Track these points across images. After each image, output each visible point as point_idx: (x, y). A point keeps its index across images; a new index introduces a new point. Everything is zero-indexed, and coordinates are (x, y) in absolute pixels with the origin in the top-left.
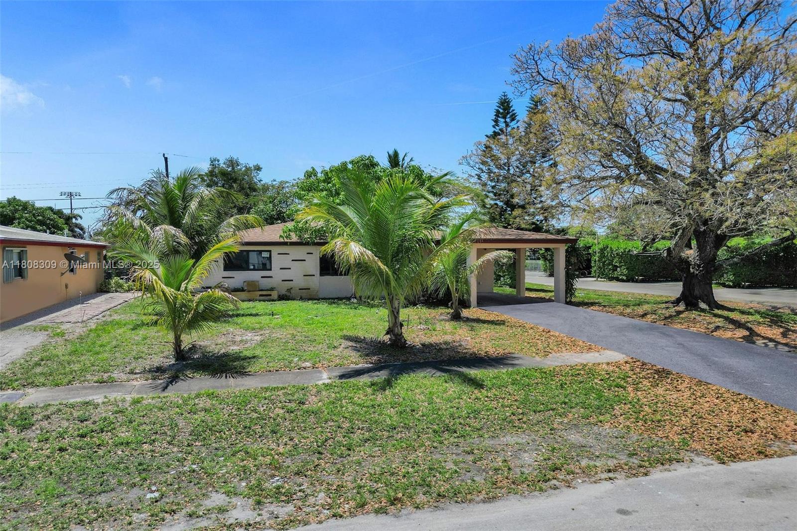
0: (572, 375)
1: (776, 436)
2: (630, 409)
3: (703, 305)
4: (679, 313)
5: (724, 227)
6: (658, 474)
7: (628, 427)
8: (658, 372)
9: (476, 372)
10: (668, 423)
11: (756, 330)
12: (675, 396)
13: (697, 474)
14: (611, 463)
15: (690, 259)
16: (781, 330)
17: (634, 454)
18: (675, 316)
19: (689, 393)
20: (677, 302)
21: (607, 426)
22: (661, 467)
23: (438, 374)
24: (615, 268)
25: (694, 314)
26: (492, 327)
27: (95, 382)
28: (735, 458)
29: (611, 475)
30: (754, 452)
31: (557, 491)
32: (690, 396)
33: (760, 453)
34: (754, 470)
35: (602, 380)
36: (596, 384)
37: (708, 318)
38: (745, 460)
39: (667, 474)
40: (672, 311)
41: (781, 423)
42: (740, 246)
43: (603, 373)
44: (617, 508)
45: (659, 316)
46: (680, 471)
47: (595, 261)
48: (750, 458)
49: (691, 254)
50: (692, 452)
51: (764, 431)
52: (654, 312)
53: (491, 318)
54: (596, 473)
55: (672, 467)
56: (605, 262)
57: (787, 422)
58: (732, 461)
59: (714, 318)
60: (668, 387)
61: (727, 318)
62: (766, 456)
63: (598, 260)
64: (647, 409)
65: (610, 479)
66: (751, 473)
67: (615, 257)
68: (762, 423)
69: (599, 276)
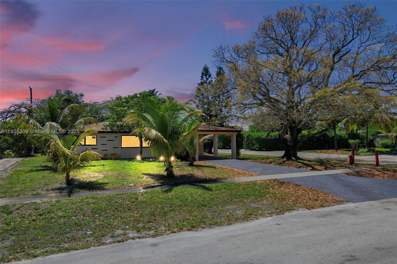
0: (247, 185)
1: (326, 201)
2: (272, 195)
3: (293, 158)
4: (284, 161)
5: (300, 125)
6: (287, 214)
7: (273, 201)
8: (280, 183)
9: (208, 185)
10: (287, 199)
11: (315, 167)
12: (288, 191)
13: (301, 213)
14: (270, 212)
15: (288, 139)
16: (324, 167)
17: (277, 209)
18: (283, 163)
19: (293, 189)
20: (283, 157)
21: (265, 201)
22: (288, 212)
23: (192, 186)
24: (254, 145)
25: (290, 162)
26: (209, 168)
27: (31, 195)
28: (313, 208)
29: (271, 215)
30: (319, 206)
31: (253, 221)
32: (294, 190)
33: (321, 206)
34: (320, 211)
35: (259, 186)
36: (257, 188)
37: (296, 163)
38: (316, 208)
39: (290, 214)
40: (281, 161)
41: (327, 197)
42: (305, 134)
43: (259, 184)
44: (275, 223)
45: (276, 163)
46: (295, 212)
48: (318, 208)
49: (288, 136)
50: (298, 207)
51: (322, 200)
52: (274, 161)
53: (206, 165)
54: (265, 215)
55: (292, 212)
56: (249, 142)
57: (329, 197)
58: (312, 209)
59: (298, 163)
60: (285, 187)
61: (303, 163)
62: (323, 207)
63: (246, 141)
64: (278, 195)
65: (271, 216)
66: (319, 212)
67: (253, 140)
68: (321, 197)
69: (246, 148)
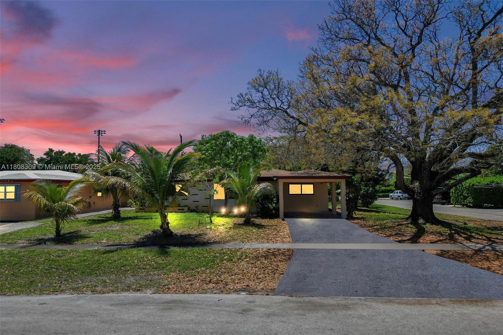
3: (421, 221)
15: (415, 189)
20: (409, 218)
24: (465, 198)
47: (453, 193)
49: (417, 185)
56: (458, 193)
61: (421, 229)
67: (464, 190)
69: (455, 203)
